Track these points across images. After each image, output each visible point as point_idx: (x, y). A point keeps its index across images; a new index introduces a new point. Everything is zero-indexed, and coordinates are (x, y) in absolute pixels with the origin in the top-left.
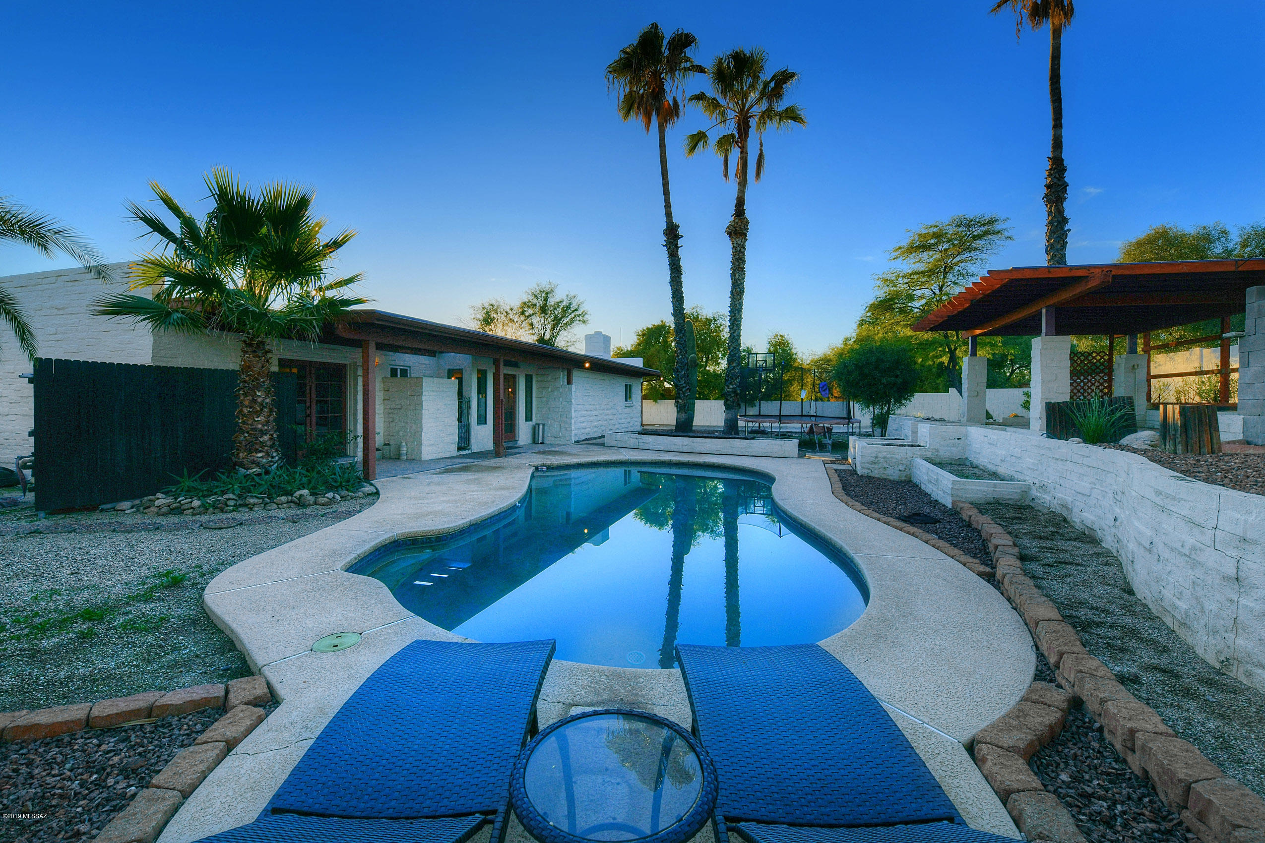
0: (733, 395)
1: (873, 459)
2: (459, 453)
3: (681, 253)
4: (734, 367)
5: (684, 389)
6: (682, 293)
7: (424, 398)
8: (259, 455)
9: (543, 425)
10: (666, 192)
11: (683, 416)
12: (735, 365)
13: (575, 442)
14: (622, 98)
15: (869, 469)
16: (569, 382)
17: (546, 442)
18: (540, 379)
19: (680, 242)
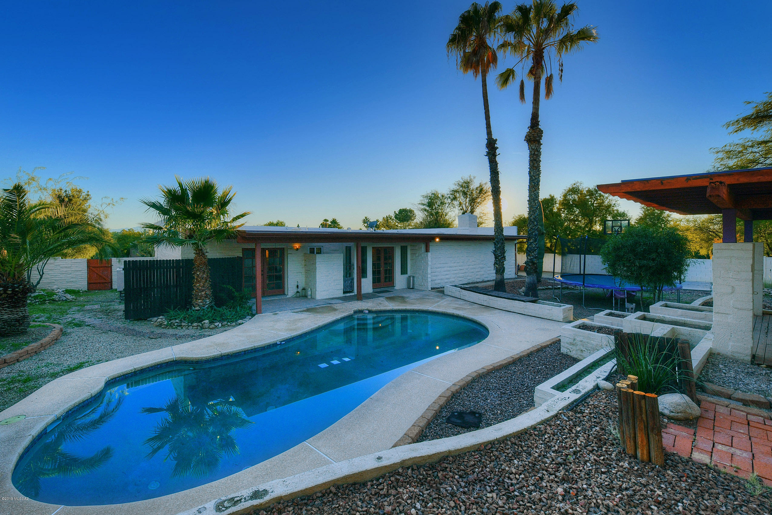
0: (530, 264)
1: (572, 341)
2: (345, 295)
3: (498, 159)
4: (531, 243)
5: (500, 258)
6: (499, 187)
7: (317, 266)
8: (200, 301)
9: (413, 277)
10: (487, 118)
11: (499, 277)
12: (532, 241)
13: (432, 289)
14: (459, 60)
15: (568, 349)
16: (427, 250)
17: (415, 288)
18: (412, 248)
19: (498, 152)
